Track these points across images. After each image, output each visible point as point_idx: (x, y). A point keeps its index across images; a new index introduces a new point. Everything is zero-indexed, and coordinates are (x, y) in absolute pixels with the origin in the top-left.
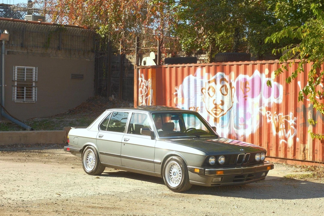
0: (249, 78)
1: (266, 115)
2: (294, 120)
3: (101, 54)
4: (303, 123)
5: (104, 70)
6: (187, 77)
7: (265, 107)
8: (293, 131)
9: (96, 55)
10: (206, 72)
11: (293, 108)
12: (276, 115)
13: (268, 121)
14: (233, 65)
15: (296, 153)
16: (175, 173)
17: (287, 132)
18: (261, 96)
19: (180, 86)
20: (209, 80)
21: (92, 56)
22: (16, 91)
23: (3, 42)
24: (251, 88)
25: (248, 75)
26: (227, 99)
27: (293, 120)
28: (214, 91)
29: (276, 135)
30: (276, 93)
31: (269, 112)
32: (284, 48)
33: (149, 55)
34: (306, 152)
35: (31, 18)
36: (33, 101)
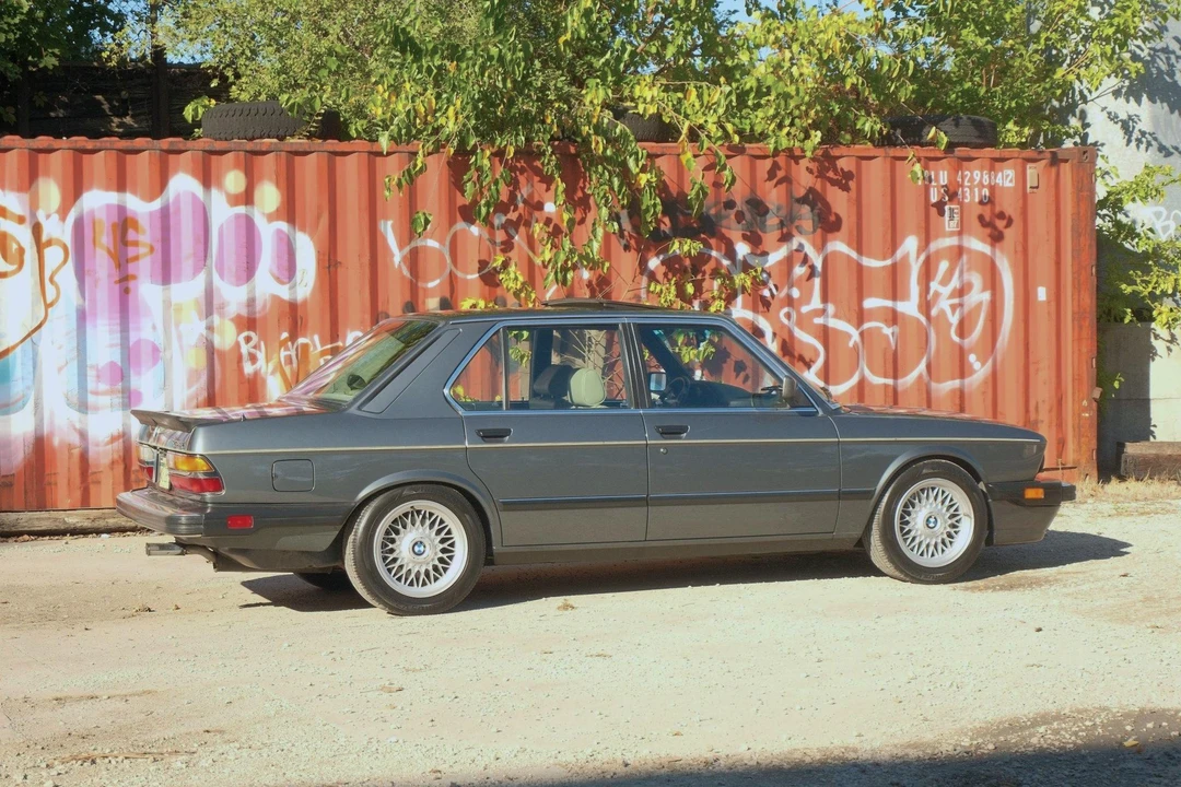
0: (142, 207)
1: (238, 345)
7: (231, 315)
11: (367, 317)
12: (290, 343)
13: (248, 369)
14: (47, 151)
18: (210, 275)
24: (158, 247)
25: (134, 192)
31: (252, 334)
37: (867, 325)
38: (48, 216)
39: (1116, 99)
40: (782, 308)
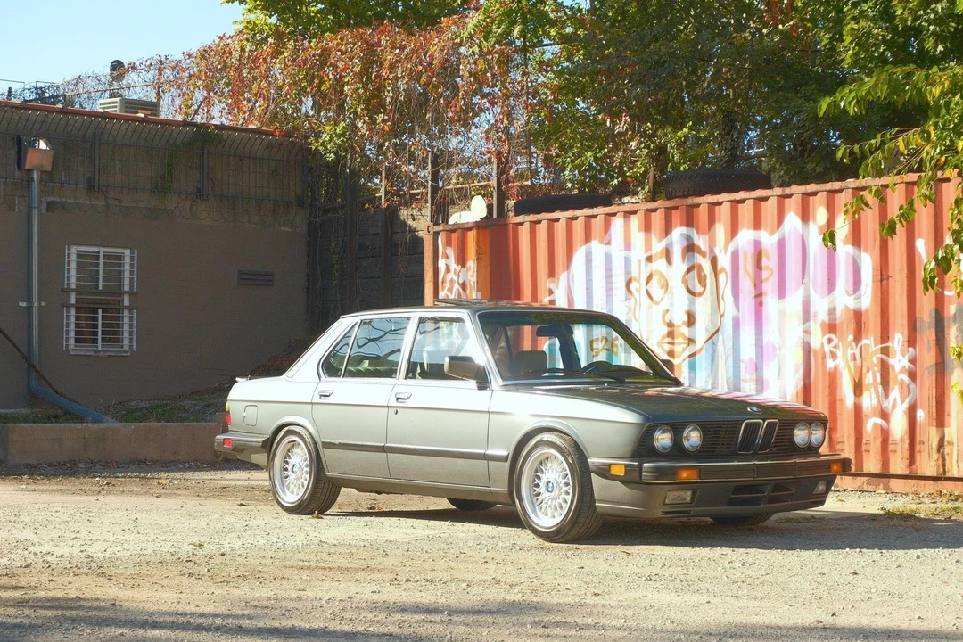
0: (768, 240)
1: (822, 344)
2: (906, 358)
3: (326, 211)
4: (937, 364)
5: (336, 258)
6: (584, 248)
7: (820, 321)
8: (905, 391)
9: (310, 215)
10: (640, 230)
11: (905, 322)
12: (854, 344)
13: (830, 364)
14: (720, 203)
15: (918, 456)
16: (550, 485)
17: (886, 393)
18: (807, 290)
19: (563, 276)
20: (648, 254)
21: (300, 218)
22: (73, 319)
23: (35, 176)
24: (776, 269)
25: (766, 230)
26: (703, 307)
27: (904, 356)
28: (666, 286)
29: (855, 404)
30: (851, 280)
31: (833, 336)
32: (873, 141)
33: (468, 206)
34: (947, 449)
35: (116, 107)
36: (125, 352)
38: (721, 251)
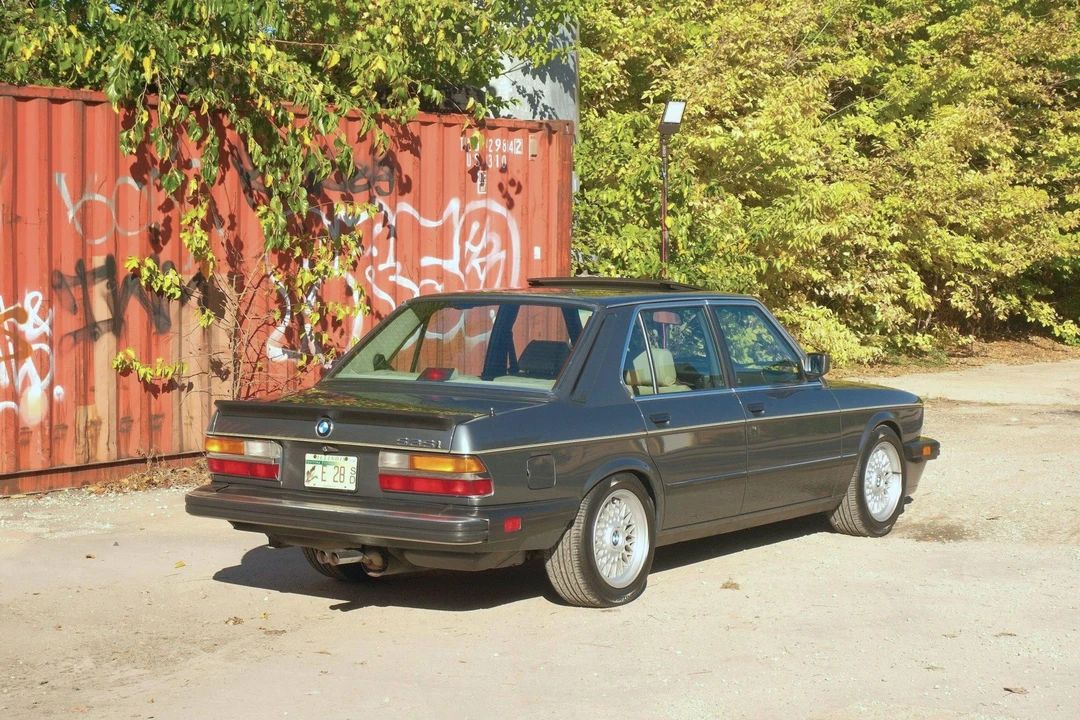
2: (47, 321)
4: (84, 328)
8: (45, 363)
11: (46, 277)
15: (55, 444)
17: (17, 369)
34: (91, 431)
37: (423, 283)
39: (525, 75)
40: (367, 266)
